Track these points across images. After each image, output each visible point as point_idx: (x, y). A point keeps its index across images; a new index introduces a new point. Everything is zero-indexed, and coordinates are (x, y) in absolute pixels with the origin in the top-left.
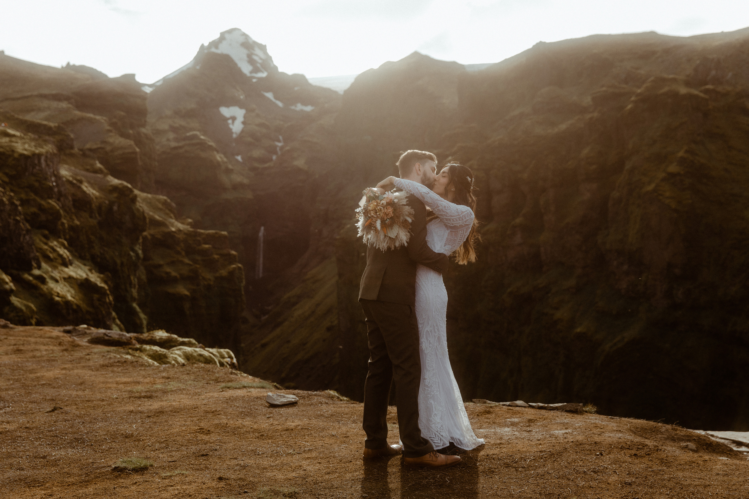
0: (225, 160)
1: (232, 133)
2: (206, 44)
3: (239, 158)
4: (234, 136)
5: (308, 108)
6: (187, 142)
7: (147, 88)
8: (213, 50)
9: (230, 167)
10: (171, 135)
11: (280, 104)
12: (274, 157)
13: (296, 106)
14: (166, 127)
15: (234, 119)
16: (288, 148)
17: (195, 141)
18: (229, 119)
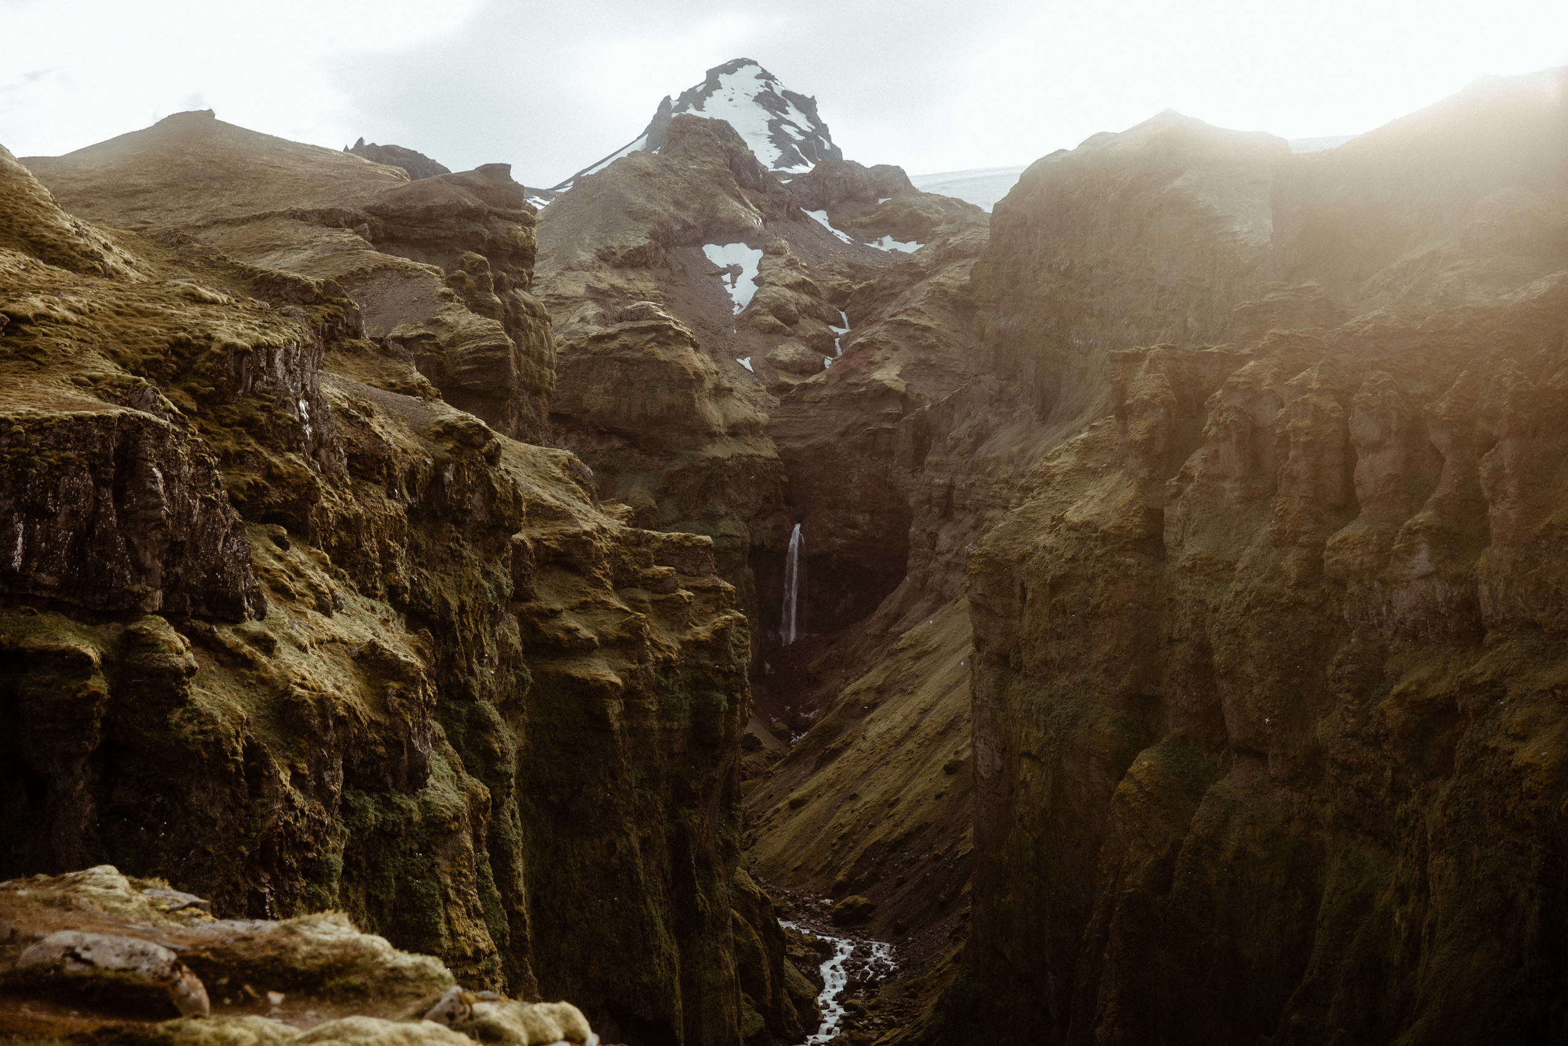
0: (714, 367)
1: (733, 304)
2: (675, 97)
3: (746, 363)
4: (736, 311)
5: (910, 248)
6: (627, 325)
7: (537, 199)
8: (692, 111)
9: (726, 384)
10: (591, 310)
11: (843, 237)
12: (828, 362)
13: (881, 243)
14: (581, 290)
15: (735, 271)
16: (860, 340)
17: (644, 324)
18: (724, 272)
